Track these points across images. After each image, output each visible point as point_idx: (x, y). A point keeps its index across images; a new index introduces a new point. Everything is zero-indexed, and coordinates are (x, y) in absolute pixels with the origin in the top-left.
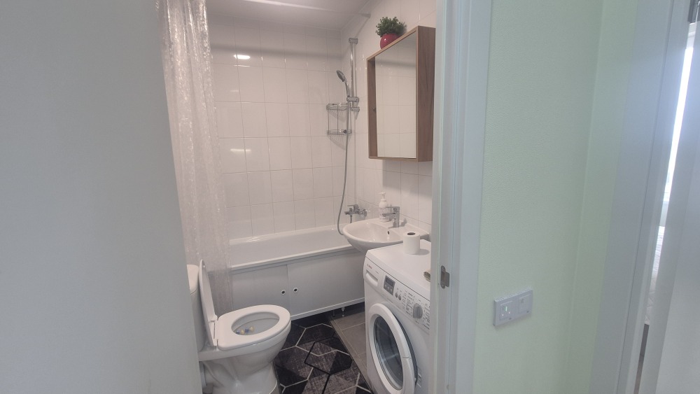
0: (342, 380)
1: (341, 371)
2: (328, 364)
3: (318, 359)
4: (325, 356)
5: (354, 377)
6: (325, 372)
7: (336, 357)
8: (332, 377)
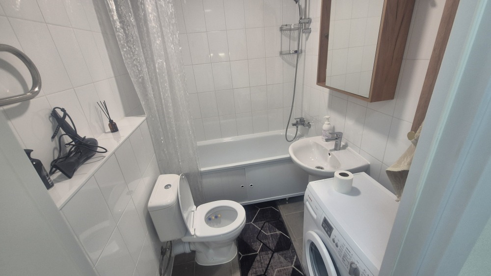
0: (282, 259)
1: (282, 250)
2: (273, 242)
3: (266, 237)
4: (272, 235)
5: (292, 258)
6: (271, 250)
7: (279, 238)
8: (276, 254)
